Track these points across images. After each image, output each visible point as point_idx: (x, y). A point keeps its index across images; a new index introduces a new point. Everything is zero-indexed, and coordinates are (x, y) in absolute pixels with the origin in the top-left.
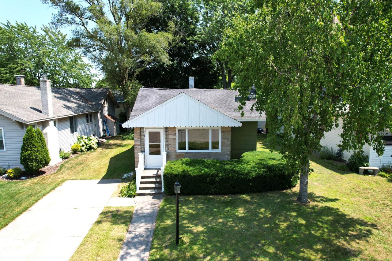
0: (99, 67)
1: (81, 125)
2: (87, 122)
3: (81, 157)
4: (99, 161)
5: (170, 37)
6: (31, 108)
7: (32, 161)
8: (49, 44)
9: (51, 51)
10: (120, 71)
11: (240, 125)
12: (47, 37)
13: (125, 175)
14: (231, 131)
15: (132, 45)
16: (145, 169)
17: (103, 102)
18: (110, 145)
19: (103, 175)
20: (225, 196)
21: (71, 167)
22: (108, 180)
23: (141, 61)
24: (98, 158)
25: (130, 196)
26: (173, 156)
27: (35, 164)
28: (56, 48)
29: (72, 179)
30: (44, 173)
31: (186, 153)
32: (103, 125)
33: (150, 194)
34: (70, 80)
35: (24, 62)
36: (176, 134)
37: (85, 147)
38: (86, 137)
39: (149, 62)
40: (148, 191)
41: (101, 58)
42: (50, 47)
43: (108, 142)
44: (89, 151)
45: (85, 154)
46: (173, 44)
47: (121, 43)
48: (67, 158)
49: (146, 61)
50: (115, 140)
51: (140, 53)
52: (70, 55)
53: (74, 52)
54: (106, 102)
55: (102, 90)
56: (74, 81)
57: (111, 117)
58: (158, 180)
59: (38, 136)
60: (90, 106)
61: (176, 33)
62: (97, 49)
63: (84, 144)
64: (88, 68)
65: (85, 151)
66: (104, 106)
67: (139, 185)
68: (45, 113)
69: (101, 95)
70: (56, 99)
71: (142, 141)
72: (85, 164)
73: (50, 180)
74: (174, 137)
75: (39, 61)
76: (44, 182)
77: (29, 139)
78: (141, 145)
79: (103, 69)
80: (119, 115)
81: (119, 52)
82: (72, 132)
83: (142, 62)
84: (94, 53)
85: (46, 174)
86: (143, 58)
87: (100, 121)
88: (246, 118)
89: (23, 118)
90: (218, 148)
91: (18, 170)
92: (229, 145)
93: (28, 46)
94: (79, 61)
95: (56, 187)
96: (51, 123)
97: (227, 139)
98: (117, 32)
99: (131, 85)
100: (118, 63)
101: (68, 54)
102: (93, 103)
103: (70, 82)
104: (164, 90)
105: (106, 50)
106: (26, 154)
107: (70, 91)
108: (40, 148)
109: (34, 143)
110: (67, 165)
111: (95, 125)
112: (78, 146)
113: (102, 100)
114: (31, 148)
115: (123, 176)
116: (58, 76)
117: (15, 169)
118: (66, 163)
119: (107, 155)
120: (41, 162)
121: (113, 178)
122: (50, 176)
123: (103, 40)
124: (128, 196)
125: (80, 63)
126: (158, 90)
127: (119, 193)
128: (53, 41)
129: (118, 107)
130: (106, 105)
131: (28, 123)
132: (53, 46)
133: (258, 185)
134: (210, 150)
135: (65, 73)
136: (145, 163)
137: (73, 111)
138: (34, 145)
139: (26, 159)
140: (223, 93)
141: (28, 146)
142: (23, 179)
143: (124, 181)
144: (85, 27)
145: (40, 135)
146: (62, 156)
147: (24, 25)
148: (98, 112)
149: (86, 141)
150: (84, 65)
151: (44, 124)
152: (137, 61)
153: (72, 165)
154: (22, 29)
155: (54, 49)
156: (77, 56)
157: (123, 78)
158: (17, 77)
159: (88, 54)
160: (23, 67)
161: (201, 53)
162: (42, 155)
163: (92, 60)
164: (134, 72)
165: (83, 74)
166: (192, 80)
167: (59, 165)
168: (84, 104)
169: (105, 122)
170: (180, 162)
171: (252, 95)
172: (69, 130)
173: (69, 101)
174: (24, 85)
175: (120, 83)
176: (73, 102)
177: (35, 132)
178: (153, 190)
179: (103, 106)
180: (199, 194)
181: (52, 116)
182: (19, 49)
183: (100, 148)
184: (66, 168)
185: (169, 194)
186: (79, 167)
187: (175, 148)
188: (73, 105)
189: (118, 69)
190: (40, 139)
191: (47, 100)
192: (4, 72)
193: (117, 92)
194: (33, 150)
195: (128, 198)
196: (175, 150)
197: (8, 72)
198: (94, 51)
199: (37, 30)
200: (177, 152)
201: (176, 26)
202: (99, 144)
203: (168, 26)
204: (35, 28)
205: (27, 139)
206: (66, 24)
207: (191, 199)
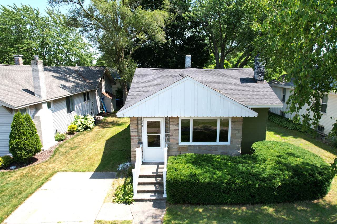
0: (96, 46)
1: (79, 105)
2: (85, 100)
3: (78, 139)
4: (94, 144)
5: (166, 15)
6: (23, 90)
7: (21, 150)
8: (52, 25)
9: (54, 32)
10: (116, 49)
11: (255, 114)
12: (50, 19)
13: (121, 166)
14: (243, 122)
15: (128, 23)
16: (143, 163)
17: (100, 79)
18: (108, 123)
19: (97, 166)
20: (242, 207)
21: (65, 152)
22: (102, 174)
23: (136, 39)
24: (94, 140)
25: (127, 203)
26: (175, 149)
27: (24, 153)
28: (59, 29)
29: (63, 171)
30: (36, 161)
31: (190, 146)
32: (101, 102)
33: (150, 200)
34: (72, 58)
35: (29, 42)
36: (178, 124)
37: (81, 126)
38: (83, 117)
39: (144, 40)
40: (147, 196)
41: (97, 37)
42: (53, 28)
43: (105, 119)
44: (86, 130)
45: (81, 134)
46: (169, 22)
47: (117, 22)
48: (62, 140)
49: (141, 39)
50: (112, 117)
51: (135, 31)
52: (71, 35)
53: (74, 32)
54: (103, 79)
55: (100, 69)
56: (76, 60)
57: (108, 94)
58: (159, 180)
59: (27, 123)
60: (88, 84)
61: (171, 11)
62: (94, 28)
63: (80, 124)
64: (88, 47)
65: (82, 131)
66: (102, 84)
67: (136, 188)
68: (38, 95)
69: (98, 73)
70: (53, 78)
71: (140, 131)
72: (80, 148)
73: (40, 171)
74: (177, 128)
75: (44, 41)
76: (33, 173)
77: (17, 126)
78: (138, 136)
79: (100, 47)
80: (116, 91)
81: (115, 30)
82: (69, 111)
83: (138, 41)
84: (91, 32)
85: (37, 161)
86: (139, 36)
87: (98, 98)
88: (258, 104)
89: (11, 103)
90: (226, 140)
91: (7, 158)
92: (240, 137)
93: (34, 27)
94: (80, 41)
95: (43, 183)
96: (45, 106)
97: (238, 130)
98: (113, 9)
99: (127, 63)
100: (114, 42)
101: (70, 34)
102: (91, 81)
103: (72, 60)
104: (161, 71)
105: (102, 28)
106: (14, 142)
107: (68, 69)
108: (29, 136)
109: (22, 131)
110: (61, 149)
111: (93, 102)
112: (75, 126)
113: (99, 78)
114: (19, 136)
115: (118, 167)
116: (62, 54)
117: (5, 157)
118: (61, 146)
119: (103, 136)
120: (30, 150)
121: (107, 170)
122: (41, 165)
123: (99, 19)
124: (124, 203)
125: (81, 42)
126: (156, 70)
127: (114, 196)
128: (55, 22)
129: (115, 84)
130: (104, 83)
131: (16, 109)
132: (56, 26)
133: (284, 194)
134: (218, 143)
135: (68, 52)
136: (142, 156)
137: (69, 91)
138: (23, 133)
139: (15, 148)
140: (226, 73)
141: (16, 134)
142: (12, 169)
143: (119, 175)
144: (81, 5)
145: (29, 121)
146: (57, 139)
147: (29, 7)
148: (95, 91)
149: (83, 120)
150: (84, 45)
151: (37, 107)
152: (133, 40)
153: (66, 148)
154: (27, 12)
155: (57, 30)
156: (78, 36)
157: (120, 57)
158: (15, 56)
159: (86, 33)
160: (29, 47)
161: (193, 32)
162: (31, 143)
163: (89, 39)
164: (129, 51)
165: (84, 53)
166: (188, 59)
167: (53, 149)
168: (82, 82)
169: (103, 99)
170: (184, 159)
171: (259, 76)
172: (65, 110)
173: (66, 80)
174: (23, 65)
175: (116, 61)
176: (71, 82)
177: (24, 119)
178: (153, 194)
179: (100, 84)
180: (209, 204)
181: (46, 99)
182: (25, 30)
183: (97, 127)
184: (59, 153)
185: (173, 202)
186: (73, 152)
187: (177, 140)
188: (71, 85)
189: (114, 48)
190: (29, 126)
191: (39, 82)
192: (13, 51)
193: (113, 70)
194: (21, 138)
195: (123, 204)
196: (177, 142)
197: (16, 51)
198: (91, 30)
199: (40, 12)
200: (179, 144)
201: (171, 4)
202: (96, 123)
203: (163, 4)
204: (38, 10)
205: (14, 126)
206: (63, 3)
207: (201, 210)
